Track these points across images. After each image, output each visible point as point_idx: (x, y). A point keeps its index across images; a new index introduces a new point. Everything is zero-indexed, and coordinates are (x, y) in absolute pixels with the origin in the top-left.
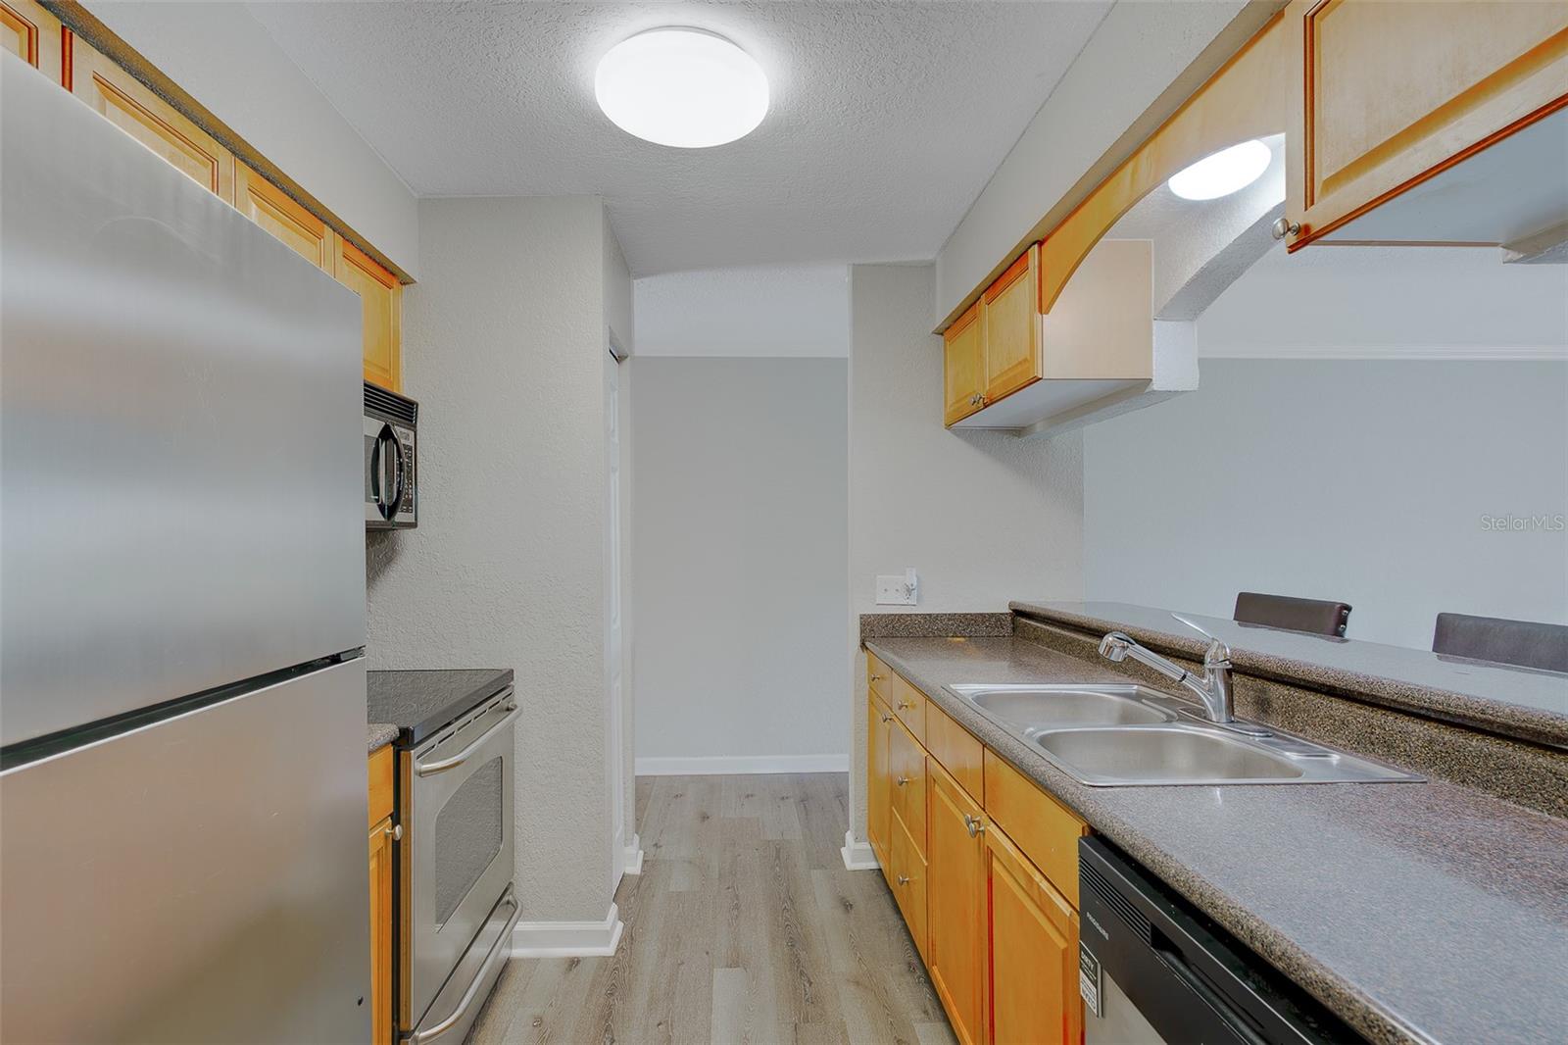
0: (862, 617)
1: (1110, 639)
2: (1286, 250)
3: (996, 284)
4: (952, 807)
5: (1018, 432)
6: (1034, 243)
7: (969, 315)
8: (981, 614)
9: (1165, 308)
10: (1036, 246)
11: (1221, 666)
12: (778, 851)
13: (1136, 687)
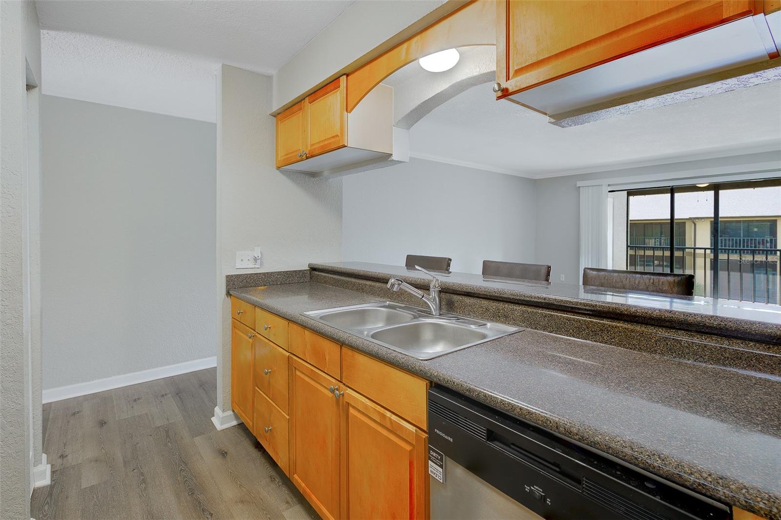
0: (227, 277)
1: (393, 280)
2: (496, 98)
3: (315, 94)
4: (312, 383)
5: (313, 175)
6: (344, 74)
7: (296, 108)
8: (295, 271)
9: (399, 121)
10: (345, 76)
11: (437, 289)
12: (167, 432)
13: (388, 302)
